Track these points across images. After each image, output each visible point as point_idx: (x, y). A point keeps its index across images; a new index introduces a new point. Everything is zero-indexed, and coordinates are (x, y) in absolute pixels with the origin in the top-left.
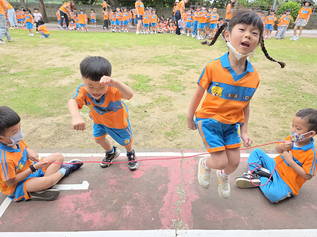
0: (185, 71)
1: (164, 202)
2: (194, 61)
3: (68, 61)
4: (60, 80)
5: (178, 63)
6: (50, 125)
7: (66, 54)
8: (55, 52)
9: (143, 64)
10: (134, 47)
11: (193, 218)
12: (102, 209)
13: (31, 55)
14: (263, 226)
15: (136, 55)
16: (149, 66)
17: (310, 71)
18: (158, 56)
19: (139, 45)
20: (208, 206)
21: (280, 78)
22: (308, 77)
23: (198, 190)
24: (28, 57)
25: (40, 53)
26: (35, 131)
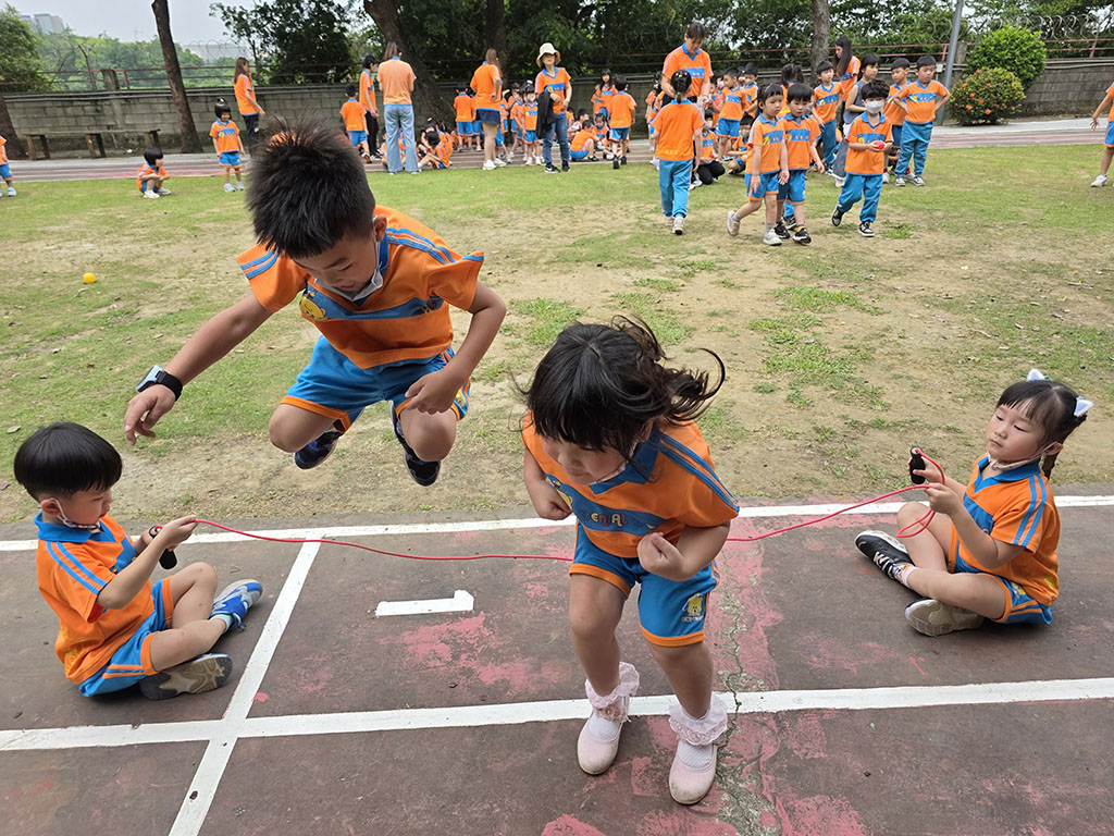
0: (682, 282)
2: (704, 248)
4: (304, 332)
5: (654, 257)
9: (544, 267)
10: (504, 215)
11: (775, 663)
12: (525, 653)
13: (189, 259)
14: (970, 676)
15: (515, 240)
16: (565, 273)
17: (1087, 256)
18: (588, 241)
19: (518, 208)
20: (811, 637)
21: (987, 287)
22: (1082, 275)
23: (778, 601)
24: (179, 265)
25: (213, 250)
26: (278, 473)
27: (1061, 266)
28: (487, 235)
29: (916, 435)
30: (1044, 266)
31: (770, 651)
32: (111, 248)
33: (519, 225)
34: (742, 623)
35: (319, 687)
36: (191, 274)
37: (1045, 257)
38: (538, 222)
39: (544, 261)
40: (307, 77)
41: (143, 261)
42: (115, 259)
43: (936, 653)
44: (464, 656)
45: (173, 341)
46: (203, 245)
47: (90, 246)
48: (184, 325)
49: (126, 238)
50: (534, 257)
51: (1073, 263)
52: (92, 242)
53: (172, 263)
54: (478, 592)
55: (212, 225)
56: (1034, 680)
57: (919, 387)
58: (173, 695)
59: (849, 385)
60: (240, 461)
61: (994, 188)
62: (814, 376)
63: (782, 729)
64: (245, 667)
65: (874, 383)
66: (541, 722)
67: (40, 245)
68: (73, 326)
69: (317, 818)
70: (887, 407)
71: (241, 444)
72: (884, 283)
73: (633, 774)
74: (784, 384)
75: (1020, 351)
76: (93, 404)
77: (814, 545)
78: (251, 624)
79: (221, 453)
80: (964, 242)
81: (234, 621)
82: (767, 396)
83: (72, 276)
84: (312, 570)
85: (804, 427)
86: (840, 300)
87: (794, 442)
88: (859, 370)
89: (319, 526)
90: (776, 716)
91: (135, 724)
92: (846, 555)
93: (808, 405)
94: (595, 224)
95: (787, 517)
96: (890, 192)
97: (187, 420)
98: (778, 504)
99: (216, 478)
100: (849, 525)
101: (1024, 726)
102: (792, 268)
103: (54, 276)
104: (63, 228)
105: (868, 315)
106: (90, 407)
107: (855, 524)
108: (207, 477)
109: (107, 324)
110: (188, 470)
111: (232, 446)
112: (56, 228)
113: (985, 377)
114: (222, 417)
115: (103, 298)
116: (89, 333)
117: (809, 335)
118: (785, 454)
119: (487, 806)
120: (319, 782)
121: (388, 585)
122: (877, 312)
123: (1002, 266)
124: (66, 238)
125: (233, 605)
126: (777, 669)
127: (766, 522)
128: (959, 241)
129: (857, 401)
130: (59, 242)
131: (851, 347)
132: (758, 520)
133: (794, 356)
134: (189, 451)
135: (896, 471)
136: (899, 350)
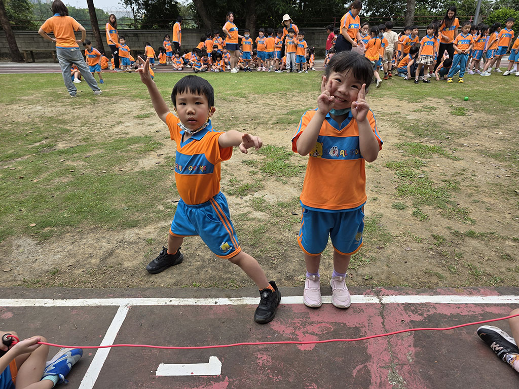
3: (148, 126)
4: (140, 161)
6: (136, 243)
7: (143, 112)
8: (125, 110)
10: (251, 96)
13: (88, 117)
15: (256, 110)
16: (283, 130)
18: (294, 112)
19: (258, 93)
21: (514, 145)
23: (429, 378)
24: (82, 119)
25: (102, 112)
26: (111, 254)
28: (242, 107)
29: (495, 243)
32: (50, 109)
33: (259, 102)
36: (87, 125)
38: (268, 101)
39: (270, 122)
40: (159, 26)
41: (65, 117)
42: (51, 115)
45: (69, 163)
46: (97, 109)
47: (40, 108)
48: (77, 155)
49: (60, 104)
50: (266, 120)
52: (41, 106)
53: (79, 119)
54: (225, 358)
55: (104, 98)
57: (491, 209)
59: (449, 206)
60: (91, 244)
61: (503, 89)
62: (427, 200)
65: (463, 205)
67: (15, 107)
68: (19, 153)
70: (474, 222)
71: (93, 232)
72: (456, 141)
74: (409, 204)
78: (73, 379)
79: (81, 238)
80: (496, 118)
81: (59, 380)
82: (401, 211)
83: (27, 124)
84: (119, 333)
85: (425, 235)
86: (434, 150)
87: (421, 244)
88: (453, 196)
89: (129, 296)
92: (470, 339)
93: (425, 219)
94: (298, 103)
96: (450, 90)
97: (65, 215)
98: (418, 293)
102: (405, 131)
103: (18, 123)
104: (30, 97)
105: (452, 161)
108: (71, 255)
109: (38, 152)
110: (60, 249)
111: (88, 233)
112: (26, 98)
115: (39, 137)
116: (26, 157)
117: (420, 172)
118: (417, 253)
122: (456, 159)
124: (30, 103)
127: (413, 308)
128: (492, 118)
129: (455, 217)
130: (25, 105)
131: (446, 181)
132: (407, 306)
133: (414, 185)
134: (63, 236)
135: (489, 270)
136: (474, 183)
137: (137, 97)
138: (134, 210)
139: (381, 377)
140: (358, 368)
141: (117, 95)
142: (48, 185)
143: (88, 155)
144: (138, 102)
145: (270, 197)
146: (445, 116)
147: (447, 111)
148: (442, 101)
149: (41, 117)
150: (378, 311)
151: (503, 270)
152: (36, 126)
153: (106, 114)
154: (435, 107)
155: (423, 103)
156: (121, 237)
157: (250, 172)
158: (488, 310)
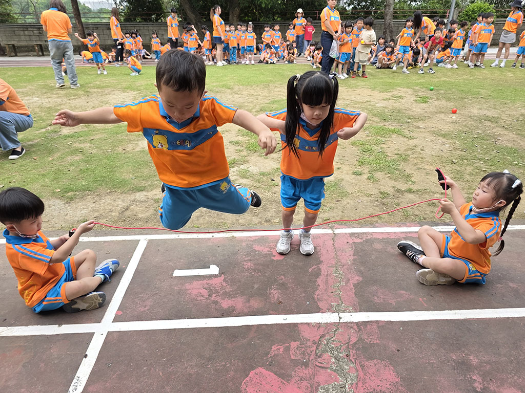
1: (318, 285)
4: (140, 142)
6: (145, 201)
9: (255, 113)
10: (236, 88)
11: (357, 300)
12: (242, 294)
13: (85, 106)
14: (447, 307)
15: (241, 100)
17: (510, 113)
19: (243, 85)
20: (375, 288)
21: (463, 127)
22: (507, 122)
23: (360, 271)
25: (97, 102)
26: (127, 209)
27: (498, 118)
28: (228, 97)
29: (426, 196)
30: (490, 117)
31: (356, 294)
32: (47, 100)
33: (244, 93)
34: (343, 281)
35: (146, 309)
37: (491, 113)
38: (252, 92)
39: (254, 110)
40: (142, 19)
42: (48, 106)
43: (432, 296)
44: (214, 295)
45: (77, 145)
46: (91, 100)
47: (37, 99)
48: (82, 138)
49: (55, 96)
50: (250, 108)
51: (503, 116)
52: (38, 97)
53: (77, 108)
54: (221, 266)
55: (96, 90)
56: (476, 309)
57: (429, 173)
58: (78, 311)
59: (397, 172)
60: (109, 203)
61: (468, 79)
62: (380, 168)
63: (360, 330)
64: (111, 299)
65: (408, 171)
66: (249, 325)
68: (29, 138)
69: (145, 368)
70: (413, 183)
71: (109, 195)
72: (415, 124)
73: (291, 349)
74: (366, 171)
75: (477, 157)
76: (39, 175)
77: (378, 246)
78: (114, 280)
79: (100, 199)
80: (453, 105)
81: (106, 278)
82: (358, 177)
84: (143, 255)
85: (375, 192)
86: (394, 132)
87: (370, 198)
88: (401, 165)
89: (146, 234)
90: (357, 324)
91: (60, 325)
92: (392, 251)
93: (377, 181)
94: (279, 93)
95: (365, 233)
96: (420, 81)
97: (84, 183)
98: (361, 227)
99: (98, 211)
100: (394, 237)
101: (470, 330)
102: (372, 116)
104: (24, 90)
105: (407, 139)
106: (37, 176)
107: (397, 237)
108: (94, 210)
109: (45, 137)
110: (84, 207)
111: (105, 196)
112: (21, 90)
113: (460, 169)
114: (100, 182)
115: (43, 124)
116: (37, 141)
117: (379, 148)
118: (366, 204)
119: (223, 363)
120: (146, 352)
121: (179, 262)
122: (411, 138)
123: (470, 117)
124: (25, 95)
125: (105, 271)
126: (359, 302)
127: (356, 235)
128: (451, 105)
129: (400, 179)
130: (22, 97)
131: (398, 154)
132: (352, 235)
133: (371, 158)
134: (85, 198)
135: (417, 212)
136: (421, 156)
137: (128, 89)
138: (141, 179)
139: (328, 272)
140: (313, 268)
141: (108, 87)
142: (62, 162)
143: (92, 139)
144: (130, 93)
145: (254, 169)
146: (410, 104)
147: (412, 100)
148: (410, 91)
149: (40, 107)
150: (331, 238)
151: (428, 212)
152: (38, 115)
153: (101, 104)
154: (403, 95)
155: (392, 93)
156: (132, 198)
157: (237, 150)
158: (410, 235)
